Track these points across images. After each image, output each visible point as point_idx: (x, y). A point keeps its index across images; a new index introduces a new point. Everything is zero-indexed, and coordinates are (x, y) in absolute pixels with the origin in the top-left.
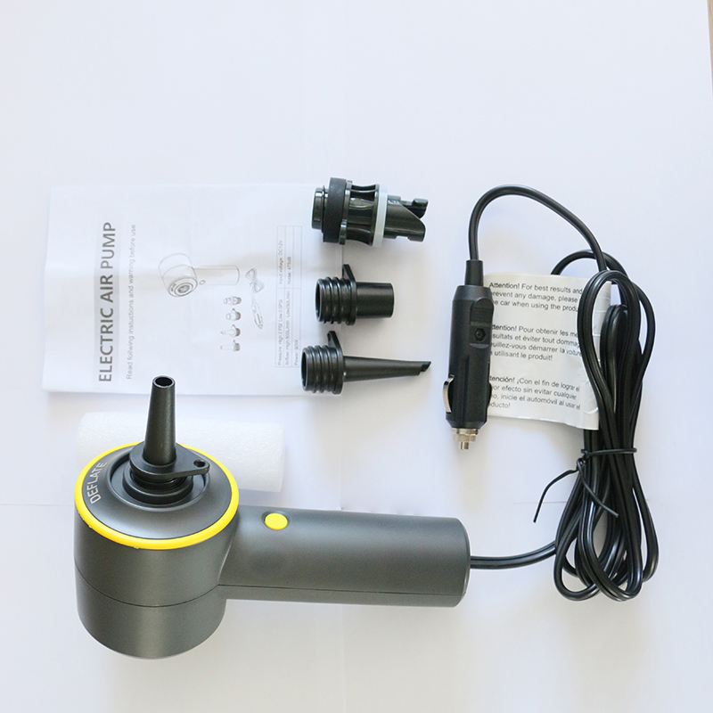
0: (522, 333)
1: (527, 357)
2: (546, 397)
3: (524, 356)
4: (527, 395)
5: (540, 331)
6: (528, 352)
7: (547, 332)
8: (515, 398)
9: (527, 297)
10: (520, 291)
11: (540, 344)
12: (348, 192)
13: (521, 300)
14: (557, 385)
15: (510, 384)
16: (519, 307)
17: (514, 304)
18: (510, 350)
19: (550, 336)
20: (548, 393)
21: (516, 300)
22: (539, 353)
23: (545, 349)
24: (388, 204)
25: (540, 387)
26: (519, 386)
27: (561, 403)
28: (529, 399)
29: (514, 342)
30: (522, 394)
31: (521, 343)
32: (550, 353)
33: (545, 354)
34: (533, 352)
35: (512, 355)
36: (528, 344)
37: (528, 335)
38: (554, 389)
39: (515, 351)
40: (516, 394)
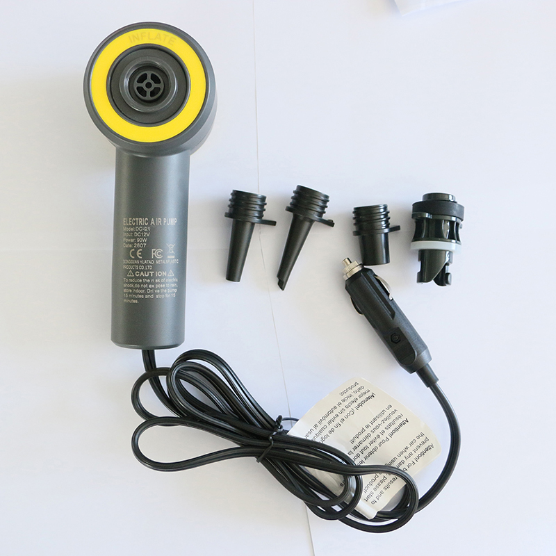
0: (383, 437)
1: (365, 428)
2: (328, 419)
3: (367, 427)
4: (339, 409)
5: (375, 450)
6: (368, 431)
7: (370, 453)
8: (344, 401)
9: (404, 459)
10: (413, 458)
11: (366, 443)
12: (454, 219)
13: (406, 454)
14: (330, 432)
15: (355, 404)
16: (402, 449)
17: (407, 448)
18: (379, 421)
19: (366, 453)
20: (330, 422)
21: (408, 451)
22: (361, 437)
23: (360, 443)
24: (446, 251)
25: (338, 420)
26: (350, 409)
27: (316, 426)
28: (335, 407)
29: (382, 428)
30: (343, 406)
31: (378, 432)
32: (355, 444)
33: (357, 441)
34: (365, 434)
35: (375, 419)
36: (373, 436)
37: (379, 441)
38: (329, 428)
39: (376, 424)
40: (346, 403)
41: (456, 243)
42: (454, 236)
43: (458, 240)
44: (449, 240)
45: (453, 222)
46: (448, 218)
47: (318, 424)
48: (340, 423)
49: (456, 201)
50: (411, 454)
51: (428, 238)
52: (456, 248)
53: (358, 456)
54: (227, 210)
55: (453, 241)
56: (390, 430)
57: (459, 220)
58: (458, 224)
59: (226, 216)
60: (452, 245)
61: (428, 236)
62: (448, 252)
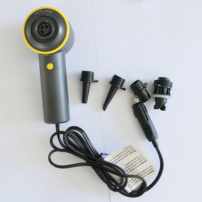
0: (137, 165)
1: (131, 161)
2: (119, 156)
3: (132, 161)
4: (123, 153)
5: (134, 169)
6: (132, 162)
7: (132, 170)
11: (131, 166)
14: (119, 161)
15: (129, 153)
16: (143, 170)
17: (145, 170)
18: (136, 159)
19: (130, 170)
20: (119, 158)
21: (145, 171)
25: (122, 157)
26: (127, 154)
27: (114, 158)
28: (122, 153)
29: (137, 162)
30: (124, 153)
31: (136, 163)
32: (127, 166)
33: (128, 165)
34: (131, 163)
35: (135, 159)
36: (134, 164)
37: (135, 166)
38: (118, 159)
39: (135, 160)
40: (126, 152)
41: (169, 96)
42: (168, 93)
43: (170, 95)
44: (166, 95)
45: (168, 88)
46: (167, 87)
47: (115, 158)
48: (123, 158)
49: (170, 80)
50: (146, 172)
51: (159, 94)
52: (169, 98)
53: (127, 170)
54: (80, 78)
55: (168, 95)
56: (140, 163)
57: (170, 88)
58: (170, 89)
59: (80, 80)
60: (167, 97)
61: (159, 93)
62: (165, 99)
